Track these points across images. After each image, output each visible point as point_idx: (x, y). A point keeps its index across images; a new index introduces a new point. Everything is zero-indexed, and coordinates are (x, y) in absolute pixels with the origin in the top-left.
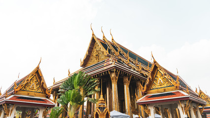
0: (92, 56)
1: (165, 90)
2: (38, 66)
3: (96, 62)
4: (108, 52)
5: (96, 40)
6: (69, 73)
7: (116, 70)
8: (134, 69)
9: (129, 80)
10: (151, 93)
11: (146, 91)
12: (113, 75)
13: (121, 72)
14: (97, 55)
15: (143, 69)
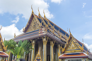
0: (31, 26)
1: (75, 52)
3: (33, 30)
4: (41, 24)
5: (34, 16)
6: (15, 35)
7: (47, 36)
8: (57, 37)
9: (54, 43)
10: (67, 52)
11: (64, 51)
12: (44, 40)
13: (49, 38)
14: (34, 26)
15: (62, 37)
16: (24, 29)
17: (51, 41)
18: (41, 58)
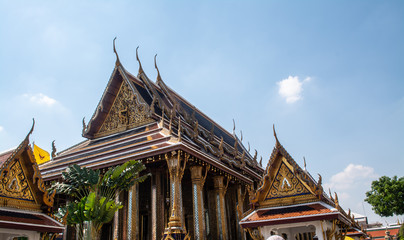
0: (113, 113)
1: (294, 202)
2: (27, 139)
3: (122, 128)
4: (152, 108)
5: (125, 77)
6: (54, 150)
7: (184, 152)
8: (208, 151)
10: (268, 206)
11: (258, 202)
12: (174, 163)
13: (191, 157)
14: (125, 113)
15: (225, 151)
16: (87, 124)
17: (195, 168)
18: (185, 232)
